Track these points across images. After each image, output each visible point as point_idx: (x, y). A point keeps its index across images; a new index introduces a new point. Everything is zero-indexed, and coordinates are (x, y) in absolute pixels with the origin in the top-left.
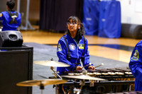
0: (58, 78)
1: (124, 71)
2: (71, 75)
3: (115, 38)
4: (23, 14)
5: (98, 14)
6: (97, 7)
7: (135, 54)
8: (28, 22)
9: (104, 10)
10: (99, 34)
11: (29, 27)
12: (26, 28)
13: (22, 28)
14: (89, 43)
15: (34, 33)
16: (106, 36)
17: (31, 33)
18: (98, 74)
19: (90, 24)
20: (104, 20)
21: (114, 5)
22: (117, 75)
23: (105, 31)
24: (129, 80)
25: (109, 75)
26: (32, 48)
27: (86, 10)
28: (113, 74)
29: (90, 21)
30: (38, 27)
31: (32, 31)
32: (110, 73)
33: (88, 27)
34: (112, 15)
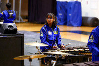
0: (41, 54)
1: (84, 49)
2: (50, 52)
3: (78, 26)
4: (17, 12)
5: (66, 11)
6: (66, 6)
8: (20, 17)
9: (70, 8)
10: (68, 24)
11: (21, 20)
12: (19, 21)
13: (17, 21)
14: (60, 30)
15: (25, 24)
16: (72, 26)
17: (22, 24)
18: (67, 50)
19: (61, 17)
20: (70, 15)
21: (77, 5)
22: (80, 51)
23: (71, 22)
24: (88, 54)
26: (23, 34)
27: (59, 8)
28: (77, 50)
29: (61, 16)
30: (27, 20)
31: (23, 23)
32: (75, 50)
33: (60, 20)
34: (75, 11)
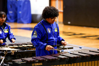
3: (28, 23)
5: (16, 9)
6: (16, 4)
7: (35, 33)
9: (20, 6)
10: (18, 21)
16: (22, 23)
18: (16, 46)
19: (11, 15)
20: (20, 12)
21: (26, 3)
23: (22, 19)
25: (23, 47)
27: (9, 6)
28: (26, 46)
33: (11, 17)
34: (25, 9)
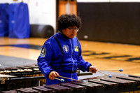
1: (32, 68)
3: (24, 38)
5: (8, 17)
6: (7, 10)
9: (13, 13)
10: (10, 35)
16: (16, 37)
18: (8, 71)
20: (13, 22)
21: (22, 8)
22: (26, 72)
23: (15, 32)
24: (38, 76)
25: (19, 72)
28: (22, 71)
32: (19, 70)
34: (20, 17)
